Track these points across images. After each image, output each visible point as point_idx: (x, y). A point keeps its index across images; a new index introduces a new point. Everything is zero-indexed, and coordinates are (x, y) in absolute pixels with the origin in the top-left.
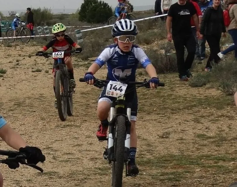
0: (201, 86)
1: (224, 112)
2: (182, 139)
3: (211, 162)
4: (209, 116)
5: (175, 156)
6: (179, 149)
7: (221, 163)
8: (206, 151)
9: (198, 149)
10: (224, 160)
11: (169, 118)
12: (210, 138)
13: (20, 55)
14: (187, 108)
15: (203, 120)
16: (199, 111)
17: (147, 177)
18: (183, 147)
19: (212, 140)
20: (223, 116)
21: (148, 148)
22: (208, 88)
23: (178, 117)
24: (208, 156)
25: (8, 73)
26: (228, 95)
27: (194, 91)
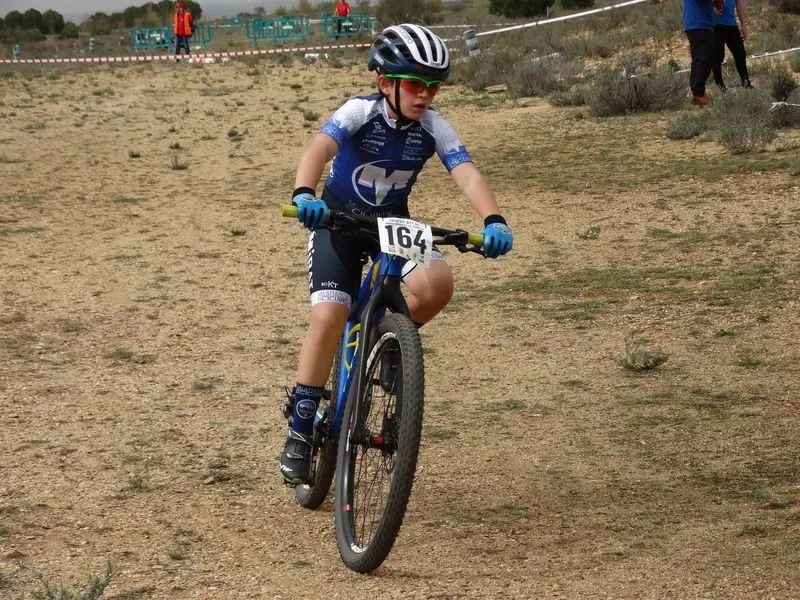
0: (690, 138)
1: (718, 186)
2: (621, 240)
3: (664, 282)
4: (686, 195)
5: (597, 272)
6: (610, 260)
7: (682, 284)
8: (660, 261)
9: (646, 258)
10: (689, 278)
11: (610, 200)
12: (675, 236)
13: (354, 84)
14: (650, 181)
15: (672, 203)
16: (671, 186)
17: (533, 313)
18: (620, 255)
19: (678, 240)
20: (713, 194)
21: (553, 259)
22: (702, 141)
23: (628, 199)
24: (660, 271)
25: (321, 119)
26: (737, 154)
27: (675, 149)
